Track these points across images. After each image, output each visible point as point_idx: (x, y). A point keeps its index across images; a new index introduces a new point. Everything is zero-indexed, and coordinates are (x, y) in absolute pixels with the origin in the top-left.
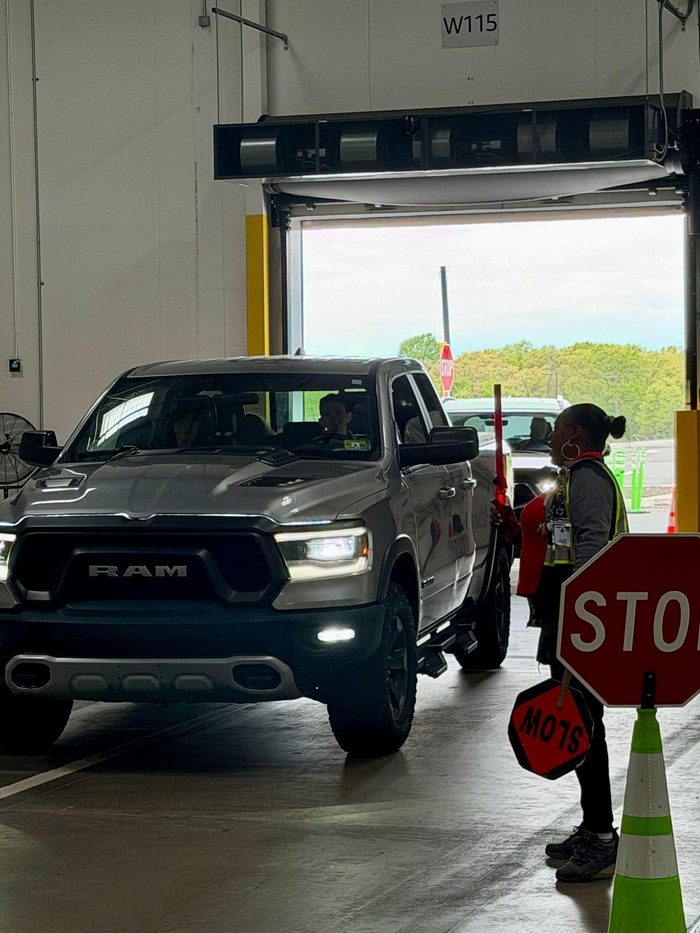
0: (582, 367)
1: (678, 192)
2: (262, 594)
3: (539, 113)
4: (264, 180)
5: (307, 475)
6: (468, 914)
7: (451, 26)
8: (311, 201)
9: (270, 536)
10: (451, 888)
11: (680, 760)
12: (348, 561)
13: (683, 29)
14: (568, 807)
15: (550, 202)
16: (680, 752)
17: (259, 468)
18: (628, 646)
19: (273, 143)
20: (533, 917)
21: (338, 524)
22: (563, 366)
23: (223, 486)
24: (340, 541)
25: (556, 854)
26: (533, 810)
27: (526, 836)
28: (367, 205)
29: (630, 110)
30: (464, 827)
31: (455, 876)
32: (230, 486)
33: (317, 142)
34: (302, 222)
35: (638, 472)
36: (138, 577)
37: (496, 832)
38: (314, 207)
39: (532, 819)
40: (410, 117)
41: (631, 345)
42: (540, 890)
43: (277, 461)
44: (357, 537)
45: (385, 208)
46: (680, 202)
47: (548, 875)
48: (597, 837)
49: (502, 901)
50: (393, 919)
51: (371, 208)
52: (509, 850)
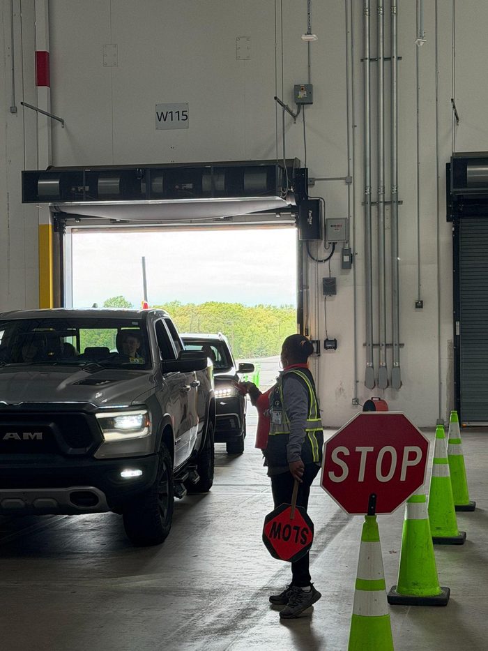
0: (210, 316)
1: (293, 216)
2: (88, 449)
3: (215, 169)
4: (50, 204)
5: (112, 379)
6: (234, 640)
7: (161, 117)
8: (78, 217)
9: (93, 414)
10: (219, 623)
11: (330, 545)
12: (138, 430)
13: (295, 123)
14: (274, 573)
15: (218, 220)
16: (329, 540)
17: (83, 375)
18: (361, 478)
19: (58, 182)
20: (273, 640)
21: (133, 408)
22: (199, 315)
23: (63, 385)
24: (134, 418)
25: (277, 602)
26: (254, 576)
27: (254, 591)
28: (111, 220)
29: (268, 168)
30: (216, 587)
31: (219, 616)
32: (67, 385)
33: (84, 182)
34: (72, 229)
35: (256, 377)
36: (12, 440)
37: (236, 589)
38: (80, 220)
39: (255, 581)
40: (139, 169)
41: (238, 303)
42: (272, 623)
43: (92, 369)
44: (143, 415)
45: (122, 222)
46: (294, 222)
47: (275, 616)
48: (301, 590)
49: (252, 630)
50: (191, 643)
51: (114, 222)
52: (246, 600)
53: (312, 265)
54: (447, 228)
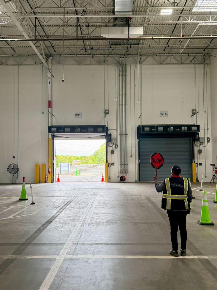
1: (105, 137)
3: (91, 127)
4: (52, 133)
7: (76, 115)
8: (57, 136)
15: (89, 138)
19: (56, 129)
33: (62, 129)
45: (67, 138)
51: (65, 137)
53: (109, 147)
54: (137, 140)
